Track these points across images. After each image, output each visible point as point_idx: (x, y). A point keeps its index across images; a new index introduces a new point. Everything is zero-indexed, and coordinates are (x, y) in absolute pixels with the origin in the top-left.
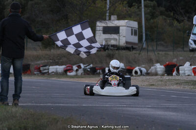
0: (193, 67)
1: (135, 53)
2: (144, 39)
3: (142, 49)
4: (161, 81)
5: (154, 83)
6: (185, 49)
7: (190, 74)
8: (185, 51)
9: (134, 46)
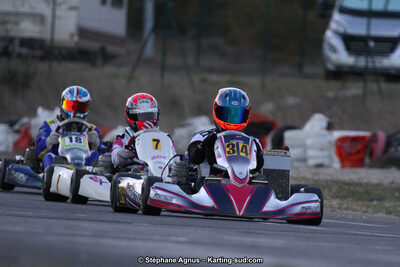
0: (337, 134)
1: (115, 76)
2: (149, 23)
3: (141, 61)
7: (326, 161)
8: (306, 77)
9: (111, 49)
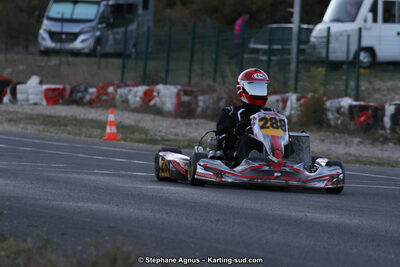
0: (45, 87)
6: (31, 49)
7: (39, 101)
8: (30, 54)
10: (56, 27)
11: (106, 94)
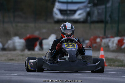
4: (22, 55)
5: (14, 58)
6: (49, 20)
10: (64, 7)
11: (96, 43)
